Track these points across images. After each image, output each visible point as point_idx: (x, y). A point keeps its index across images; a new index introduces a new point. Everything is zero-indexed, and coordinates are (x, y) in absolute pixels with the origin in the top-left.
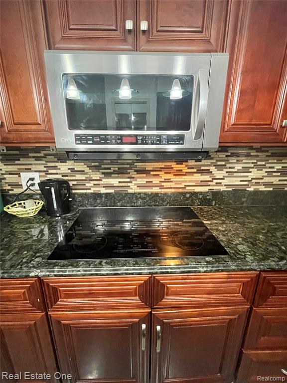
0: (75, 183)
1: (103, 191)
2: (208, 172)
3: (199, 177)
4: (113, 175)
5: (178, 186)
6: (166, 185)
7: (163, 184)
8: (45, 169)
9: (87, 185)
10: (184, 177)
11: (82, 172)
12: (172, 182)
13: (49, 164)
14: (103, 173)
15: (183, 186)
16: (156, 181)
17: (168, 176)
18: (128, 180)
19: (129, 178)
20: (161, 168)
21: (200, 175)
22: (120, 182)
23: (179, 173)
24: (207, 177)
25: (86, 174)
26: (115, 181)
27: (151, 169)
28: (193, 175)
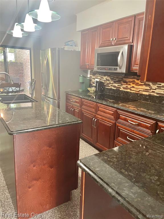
0: (106, 84)
1: (113, 88)
2: (149, 85)
3: (144, 87)
4: (116, 82)
5: (137, 90)
6: (132, 89)
7: (131, 88)
8: (100, 78)
9: (109, 85)
10: (139, 86)
11: (108, 80)
12: (134, 88)
13: (102, 77)
14: (114, 81)
15: (138, 91)
16: (129, 86)
17: (134, 85)
18: (120, 85)
19: (121, 84)
20: (131, 81)
21: (145, 86)
22: (118, 85)
23: (137, 84)
24: (148, 88)
25: (109, 81)
26: (116, 85)
27: (128, 81)
28: (142, 86)
